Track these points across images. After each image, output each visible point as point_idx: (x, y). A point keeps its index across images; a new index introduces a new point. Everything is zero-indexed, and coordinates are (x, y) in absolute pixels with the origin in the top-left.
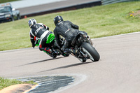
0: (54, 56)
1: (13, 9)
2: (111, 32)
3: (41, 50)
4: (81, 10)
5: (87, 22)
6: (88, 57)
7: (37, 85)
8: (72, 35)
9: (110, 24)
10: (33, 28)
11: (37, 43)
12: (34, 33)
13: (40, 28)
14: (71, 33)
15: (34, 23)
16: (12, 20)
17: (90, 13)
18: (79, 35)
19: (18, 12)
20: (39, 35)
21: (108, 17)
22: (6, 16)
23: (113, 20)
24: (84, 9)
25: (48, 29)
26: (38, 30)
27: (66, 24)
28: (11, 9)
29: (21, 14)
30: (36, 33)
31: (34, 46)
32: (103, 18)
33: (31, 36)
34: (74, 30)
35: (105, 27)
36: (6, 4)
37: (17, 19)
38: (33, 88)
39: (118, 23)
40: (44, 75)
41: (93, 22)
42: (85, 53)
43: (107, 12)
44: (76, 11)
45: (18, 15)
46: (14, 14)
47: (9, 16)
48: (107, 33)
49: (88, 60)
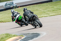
0: (21, 25)
1: (14, 4)
2: (57, 14)
3: (16, 23)
4: (43, 4)
5: (46, 9)
6: (38, 26)
7: (24, 37)
8: (31, 16)
9: (56, 10)
10: (13, 13)
11: (15, 20)
12: (13, 15)
13: (16, 13)
14: (30, 15)
15: (13, 11)
16: (13, 9)
17: (47, 5)
18: (34, 16)
19: (16, 5)
20: (15, 16)
21: (55, 7)
22: (11, 7)
23: (57, 8)
24: (45, 4)
25: (19, 14)
26: (15, 14)
27: (28, 11)
28: (13, 3)
29: (17, 6)
30: (14, 16)
31: (13, 21)
32: (53, 7)
33: (12, 17)
34: (31, 14)
35: (54, 12)
36: (11, 1)
37: (16, 8)
38: (23, 38)
39: (60, 10)
40: (27, 33)
41: (48, 9)
42: (36, 24)
43: (55, 5)
44: (41, 4)
45: (16, 6)
46: (14, 6)
47: (12, 6)
48: (55, 14)
49: (37, 27)
